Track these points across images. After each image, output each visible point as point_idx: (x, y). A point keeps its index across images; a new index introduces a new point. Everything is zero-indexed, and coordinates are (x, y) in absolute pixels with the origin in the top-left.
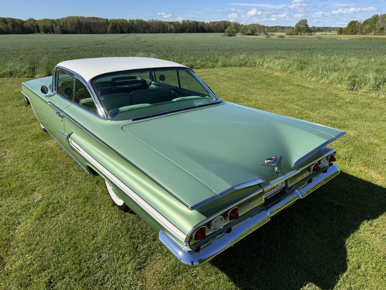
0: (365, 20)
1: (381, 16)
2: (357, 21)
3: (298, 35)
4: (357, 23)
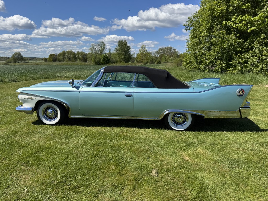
0: (58, 53)
1: (67, 51)
2: (54, 54)
3: (16, 62)
4: (54, 55)
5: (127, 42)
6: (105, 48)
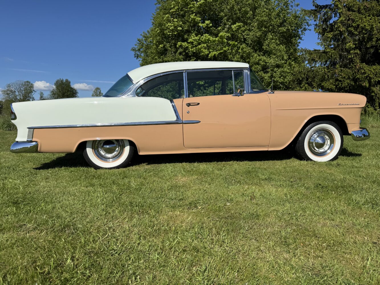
5: (70, 82)
6: (33, 90)
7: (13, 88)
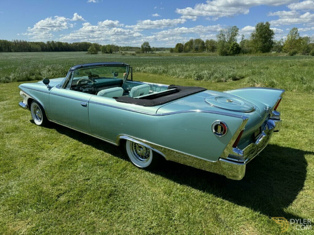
0: (186, 43)
1: (195, 40)
3: (144, 53)
4: (181, 45)
5: (270, 25)
6: (238, 34)
7: (224, 33)
